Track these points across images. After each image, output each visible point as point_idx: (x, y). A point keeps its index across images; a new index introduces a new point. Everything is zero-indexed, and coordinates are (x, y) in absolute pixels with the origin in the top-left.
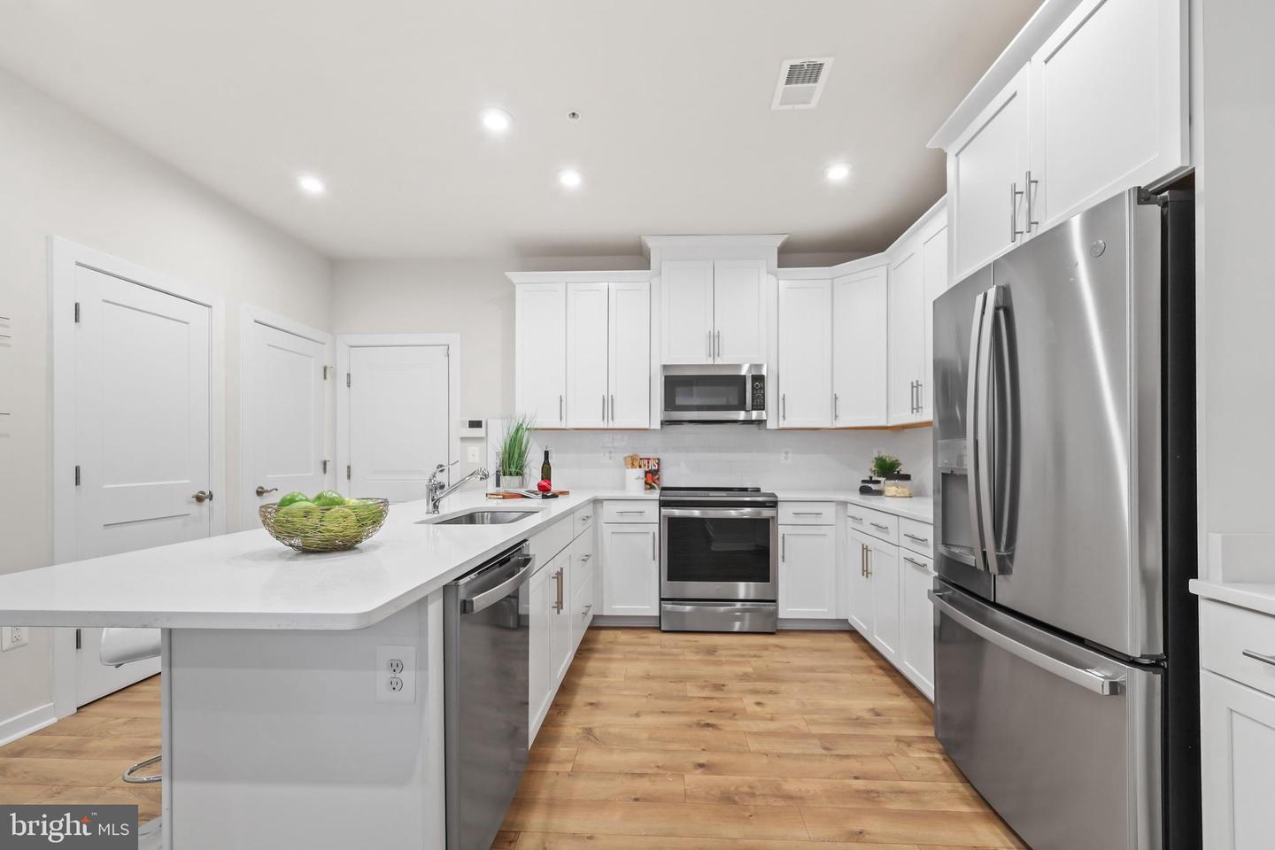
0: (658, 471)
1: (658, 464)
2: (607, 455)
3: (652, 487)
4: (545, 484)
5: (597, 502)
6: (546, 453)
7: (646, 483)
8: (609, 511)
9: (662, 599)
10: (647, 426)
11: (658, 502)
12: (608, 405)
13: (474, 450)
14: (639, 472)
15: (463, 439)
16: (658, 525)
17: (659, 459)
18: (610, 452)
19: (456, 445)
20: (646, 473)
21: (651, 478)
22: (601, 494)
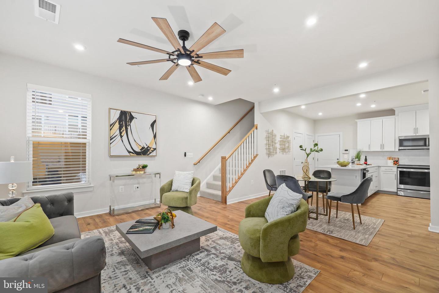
0: (398, 161)
1: (398, 159)
2: (382, 157)
3: (396, 165)
4: (366, 162)
5: (379, 167)
6: (366, 157)
7: (394, 163)
8: (382, 169)
9: (398, 188)
10: (394, 150)
11: (397, 167)
12: (382, 146)
13: (346, 156)
14: (392, 161)
15: (343, 153)
16: (396, 172)
17: (398, 158)
18: (383, 156)
19: (341, 155)
20: (394, 161)
21: (396, 162)
22: (380, 165)
